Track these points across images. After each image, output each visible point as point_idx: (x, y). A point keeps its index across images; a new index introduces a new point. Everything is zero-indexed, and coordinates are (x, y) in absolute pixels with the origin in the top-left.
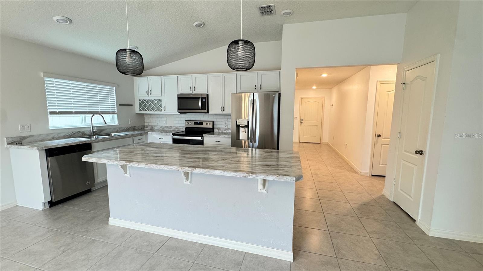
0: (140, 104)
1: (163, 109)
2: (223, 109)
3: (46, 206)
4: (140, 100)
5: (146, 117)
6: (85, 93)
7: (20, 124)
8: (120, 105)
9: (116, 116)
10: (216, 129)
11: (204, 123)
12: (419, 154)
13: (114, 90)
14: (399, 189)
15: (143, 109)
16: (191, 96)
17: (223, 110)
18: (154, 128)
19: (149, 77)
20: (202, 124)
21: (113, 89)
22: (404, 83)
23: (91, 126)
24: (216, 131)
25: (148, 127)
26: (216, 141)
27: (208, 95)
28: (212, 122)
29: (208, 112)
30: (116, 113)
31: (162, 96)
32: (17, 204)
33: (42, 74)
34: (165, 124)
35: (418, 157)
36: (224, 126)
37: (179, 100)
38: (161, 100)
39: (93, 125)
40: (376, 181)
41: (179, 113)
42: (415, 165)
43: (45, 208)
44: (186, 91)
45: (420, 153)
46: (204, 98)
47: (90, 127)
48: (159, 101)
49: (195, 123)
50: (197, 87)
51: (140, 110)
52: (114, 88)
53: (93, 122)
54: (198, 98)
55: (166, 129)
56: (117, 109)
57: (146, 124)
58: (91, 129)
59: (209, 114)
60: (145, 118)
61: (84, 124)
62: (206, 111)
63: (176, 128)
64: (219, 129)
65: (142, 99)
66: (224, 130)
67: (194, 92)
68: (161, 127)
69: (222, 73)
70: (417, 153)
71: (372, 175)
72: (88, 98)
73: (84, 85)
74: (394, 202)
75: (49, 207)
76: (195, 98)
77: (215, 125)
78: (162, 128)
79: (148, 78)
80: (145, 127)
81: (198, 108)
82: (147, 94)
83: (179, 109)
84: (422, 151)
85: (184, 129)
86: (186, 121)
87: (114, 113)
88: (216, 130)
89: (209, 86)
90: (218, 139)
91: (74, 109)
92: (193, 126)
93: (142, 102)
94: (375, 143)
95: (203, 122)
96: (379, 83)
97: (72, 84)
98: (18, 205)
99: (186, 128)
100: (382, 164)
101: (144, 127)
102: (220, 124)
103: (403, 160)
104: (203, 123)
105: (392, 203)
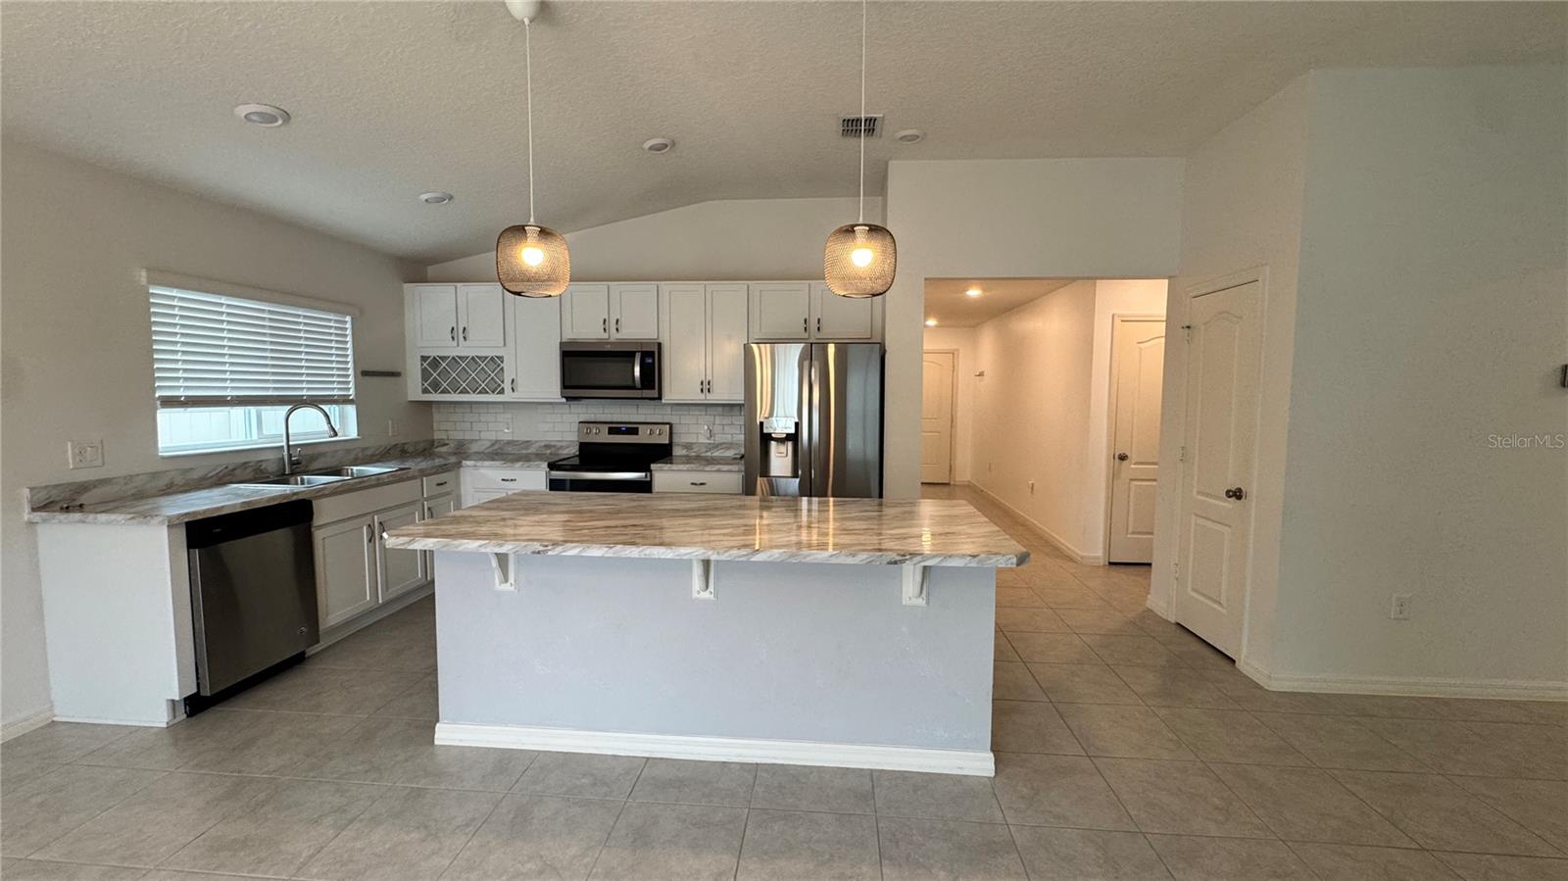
0: (424, 370)
1: (507, 386)
2: (706, 387)
3: (177, 714)
4: (424, 358)
5: (439, 412)
6: (264, 334)
7: (72, 441)
8: (365, 373)
9: (351, 411)
10: (680, 448)
11: (644, 431)
12: (1233, 499)
13: (348, 326)
14: (1189, 589)
15: (436, 386)
16: (608, 348)
17: (709, 391)
18: (469, 449)
19: (459, 285)
20: (634, 431)
21: (346, 322)
22: (1188, 327)
23: (284, 444)
24: (678, 454)
25: (447, 444)
26: (692, 484)
27: (659, 345)
28: (668, 426)
29: (660, 398)
30: (351, 402)
31: (505, 344)
32: (55, 716)
33: (144, 273)
34: (506, 434)
35: (1231, 506)
36: (703, 440)
37: (566, 359)
38: (501, 358)
39: (291, 438)
40: (1120, 576)
41: (564, 400)
42: (1226, 525)
43: (176, 721)
44: (588, 330)
45: (1237, 494)
46: (651, 354)
47: (283, 447)
48: (496, 362)
49: (612, 431)
50: (623, 321)
51: (425, 391)
52: (348, 319)
53: (290, 432)
54: (632, 355)
55: (509, 449)
56: (356, 388)
57: (437, 436)
58: (286, 453)
59: (663, 401)
60: (436, 417)
61: (255, 437)
62: (654, 393)
63: (545, 446)
64: (688, 446)
65: (433, 353)
66: (705, 450)
67: (614, 336)
68: (493, 445)
69: (707, 280)
70: (1230, 497)
71: (1111, 563)
72: (272, 350)
73: (263, 311)
74: (1178, 624)
75: (185, 716)
76: (622, 355)
77: (674, 436)
78: (496, 447)
79: (456, 287)
80: (436, 444)
81: (630, 383)
82: (453, 338)
83: (565, 386)
84: (1240, 490)
85: (574, 450)
86: (580, 422)
87: (344, 400)
88: (677, 451)
89: (664, 317)
90: (699, 477)
91: (233, 388)
92: (604, 437)
93: (432, 363)
94: (1114, 476)
95: (640, 427)
96: (1117, 321)
97: (228, 306)
98: (55, 719)
99: (583, 446)
100: (1133, 533)
101: (432, 443)
102: (693, 432)
103: (1197, 515)
104: (637, 429)
105: (1174, 627)
